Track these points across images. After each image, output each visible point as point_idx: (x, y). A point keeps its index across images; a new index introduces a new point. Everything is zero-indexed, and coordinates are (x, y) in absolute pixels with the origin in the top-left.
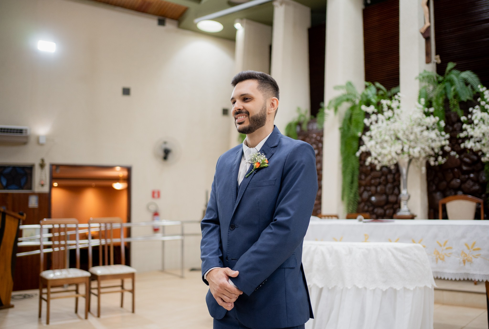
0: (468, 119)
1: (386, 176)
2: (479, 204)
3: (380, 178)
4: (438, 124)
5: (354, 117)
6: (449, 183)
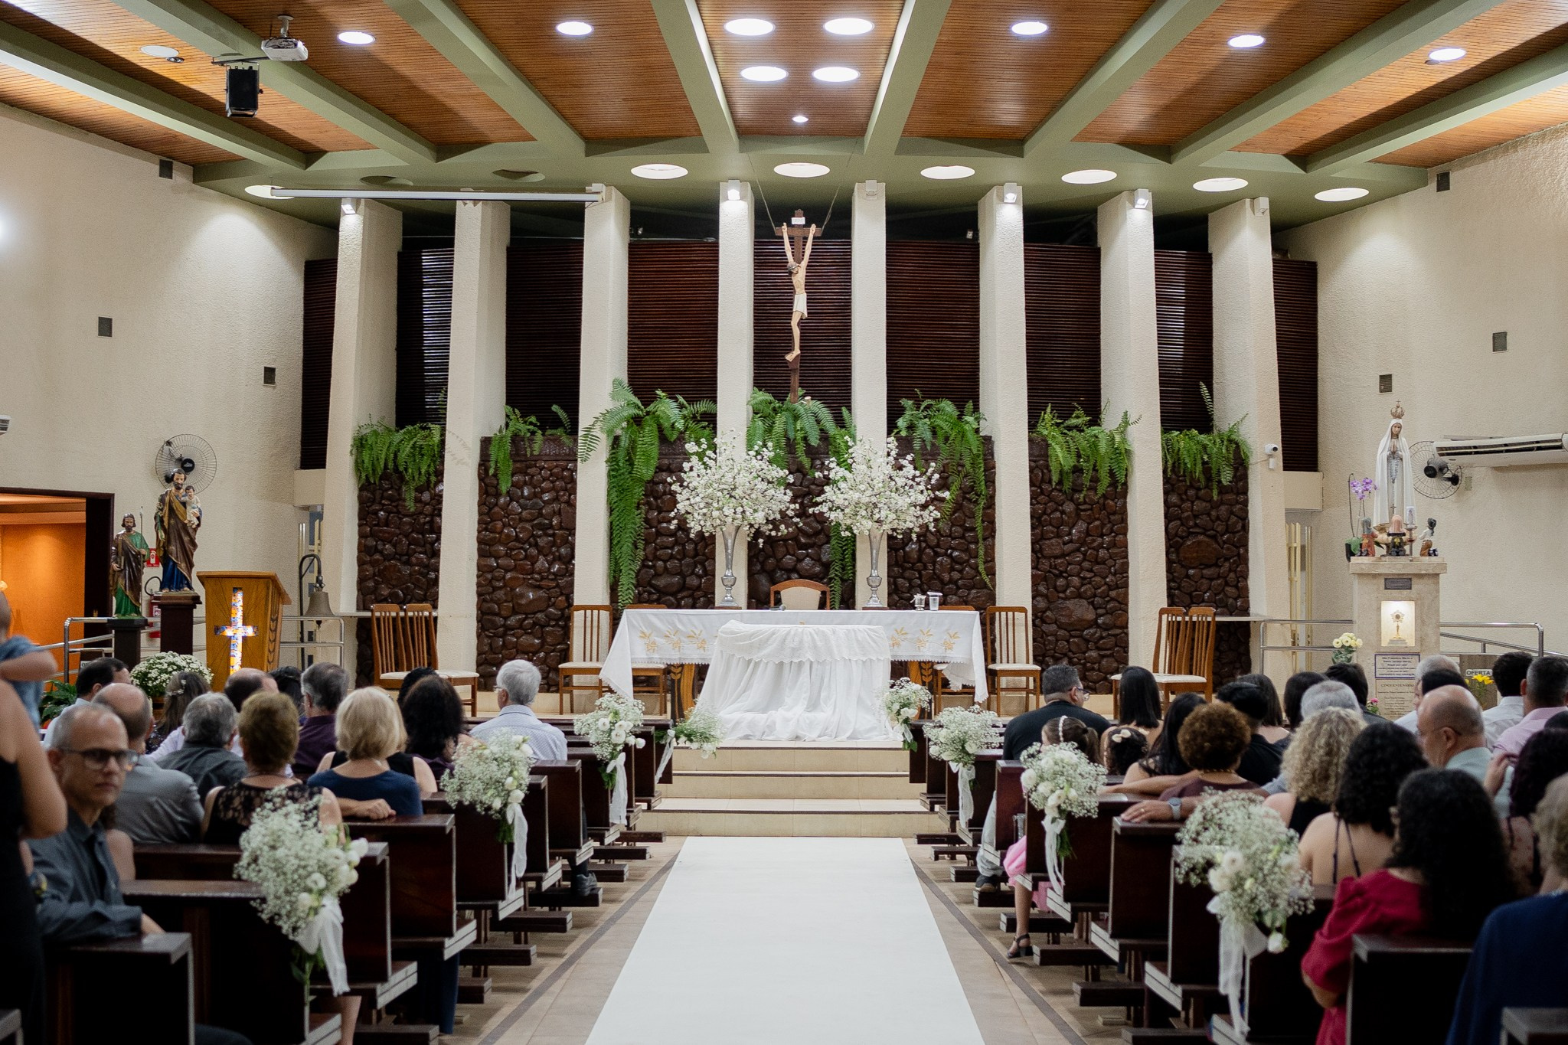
0: (825, 476)
1: (683, 545)
2: (824, 593)
3: (672, 548)
4: (786, 478)
5: (640, 448)
6: (779, 561)
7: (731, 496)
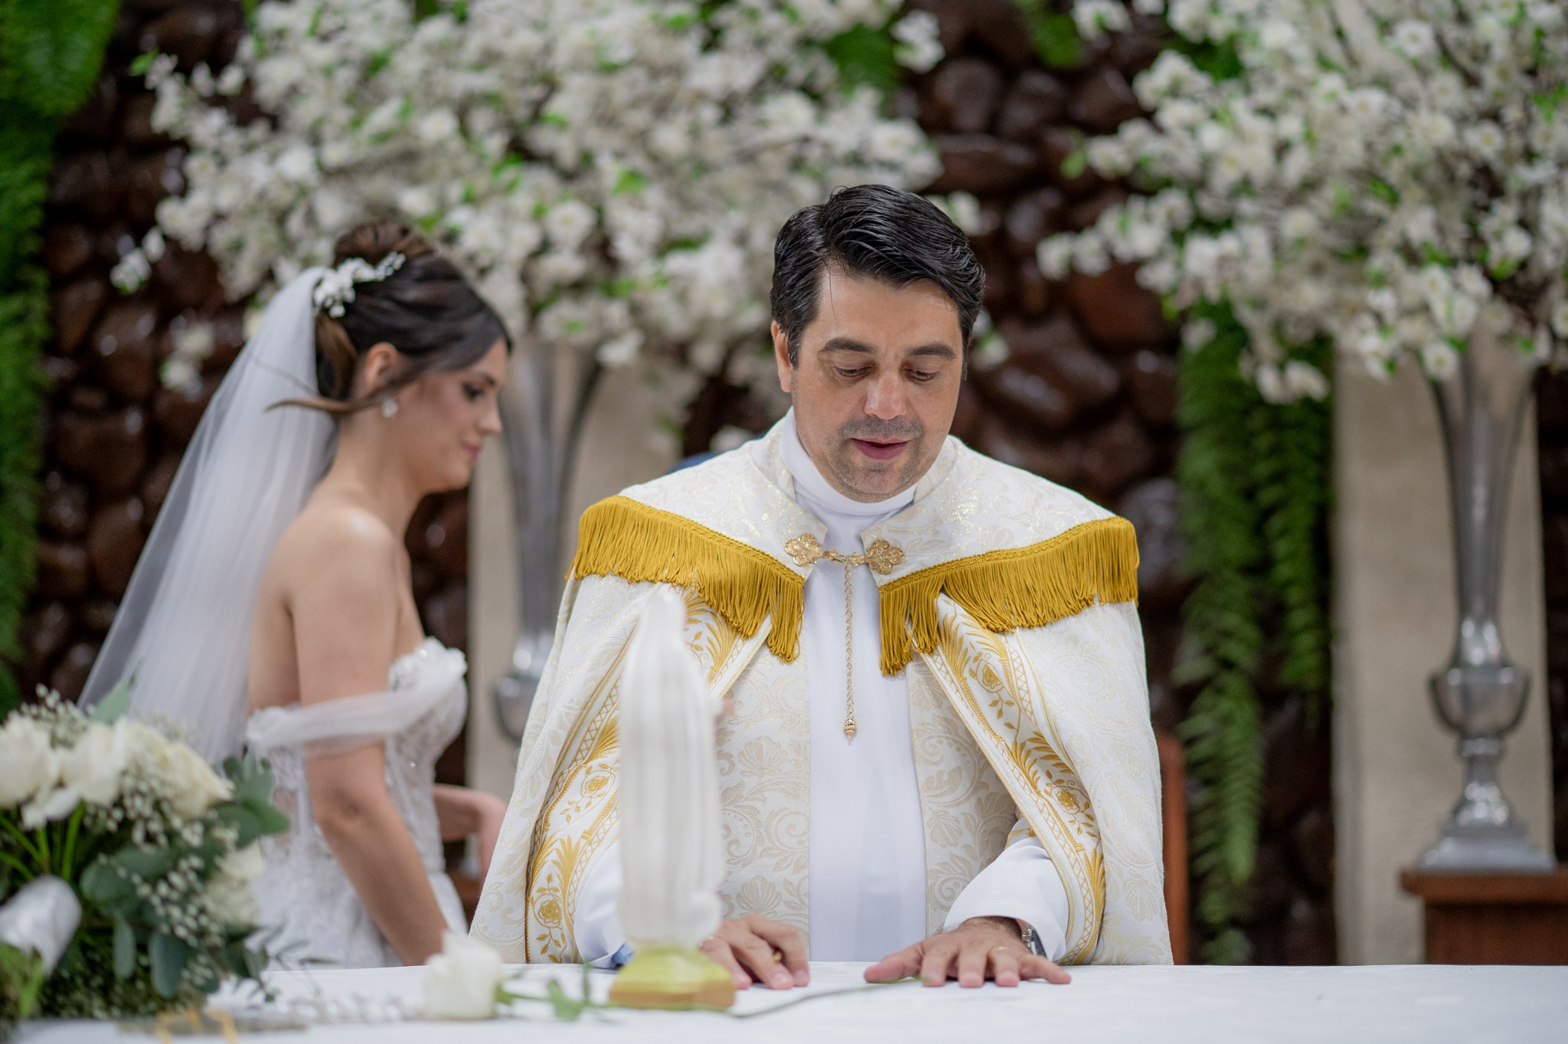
7: (521, 151)
